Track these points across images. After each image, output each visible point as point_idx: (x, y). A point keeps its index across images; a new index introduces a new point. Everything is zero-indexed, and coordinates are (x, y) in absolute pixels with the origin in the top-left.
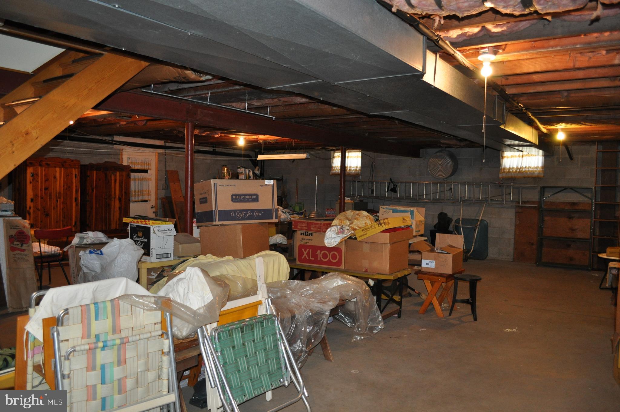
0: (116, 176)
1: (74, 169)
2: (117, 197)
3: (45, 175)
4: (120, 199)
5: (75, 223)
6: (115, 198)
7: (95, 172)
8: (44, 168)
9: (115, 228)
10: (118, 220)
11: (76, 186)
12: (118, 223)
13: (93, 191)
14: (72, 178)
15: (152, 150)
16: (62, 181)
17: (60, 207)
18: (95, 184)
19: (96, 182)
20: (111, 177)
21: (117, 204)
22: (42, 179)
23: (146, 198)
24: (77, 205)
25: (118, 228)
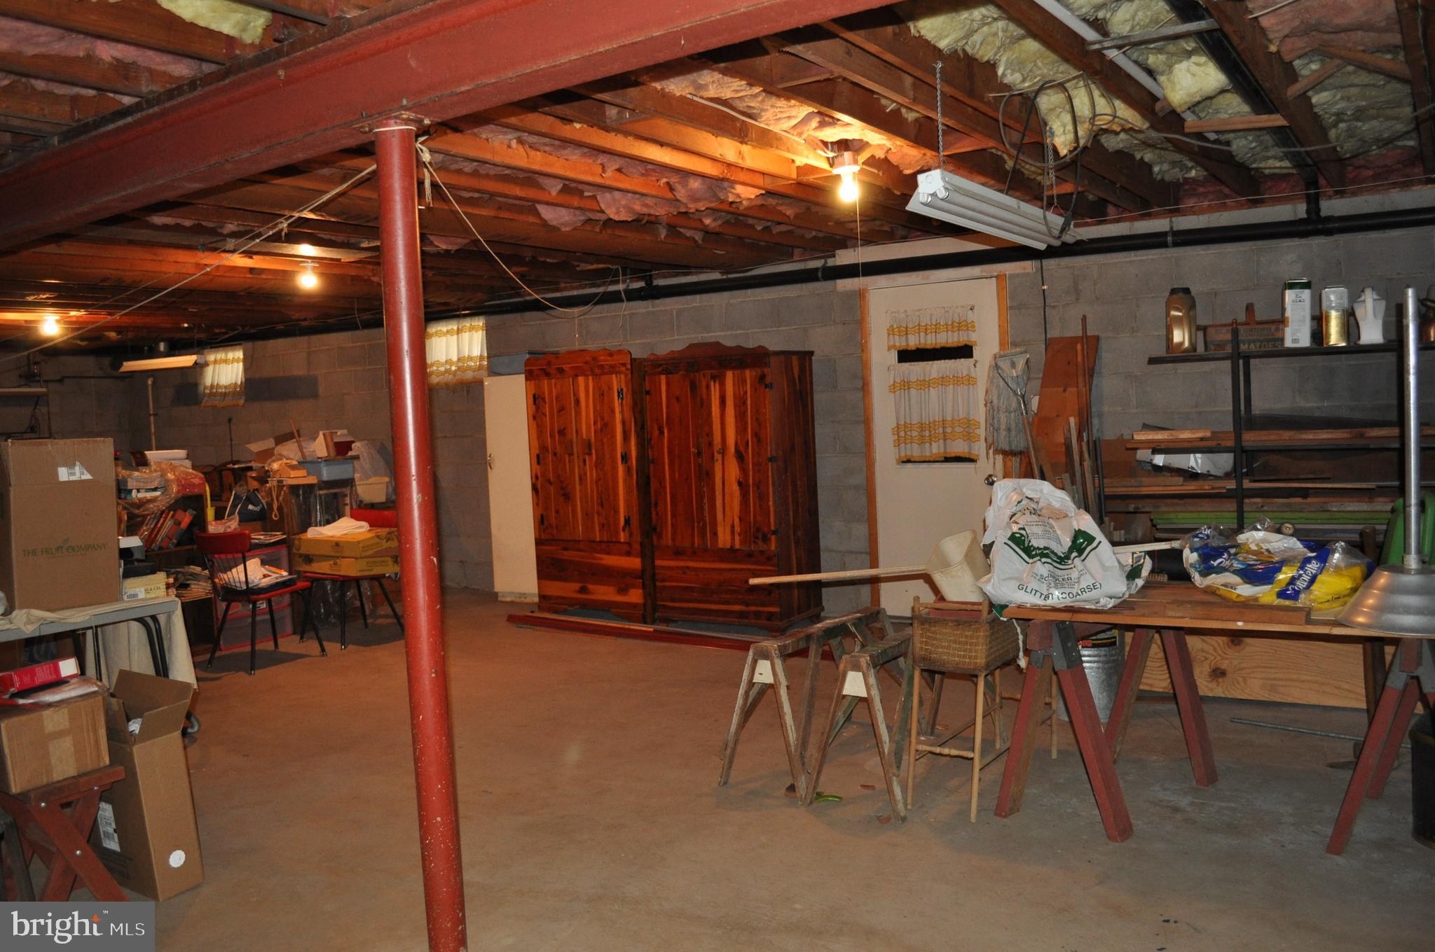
0: (722, 385)
1: (614, 376)
2: (732, 449)
3: (557, 398)
4: (740, 457)
5: (627, 521)
6: (723, 451)
7: (663, 378)
8: (553, 381)
9: (729, 547)
10: (737, 521)
11: (623, 423)
12: (737, 529)
13: (663, 433)
14: (612, 401)
15: (975, 270)
16: (592, 410)
17: (591, 475)
18: (667, 413)
19: (668, 406)
20: (708, 387)
21: (733, 471)
22: (551, 408)
23: (958, 448)
24: (628, 471)
25: (737, 546)
